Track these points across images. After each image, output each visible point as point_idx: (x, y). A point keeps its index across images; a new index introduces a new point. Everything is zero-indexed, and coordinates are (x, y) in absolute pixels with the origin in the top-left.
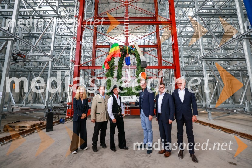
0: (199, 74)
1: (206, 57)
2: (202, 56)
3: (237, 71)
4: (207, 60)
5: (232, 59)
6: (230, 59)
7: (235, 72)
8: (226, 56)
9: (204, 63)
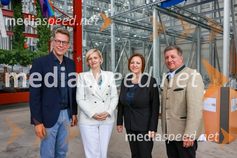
0: (102, 39)
1: (116, 19)
2: (112, 16)
3: (140, 41)
4: (116, 23)
5: (140, 27)
6: (138, 26)
7: (139, 41)
8: (136, 21)
9: (113, 26)
